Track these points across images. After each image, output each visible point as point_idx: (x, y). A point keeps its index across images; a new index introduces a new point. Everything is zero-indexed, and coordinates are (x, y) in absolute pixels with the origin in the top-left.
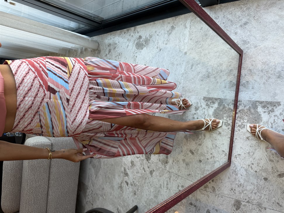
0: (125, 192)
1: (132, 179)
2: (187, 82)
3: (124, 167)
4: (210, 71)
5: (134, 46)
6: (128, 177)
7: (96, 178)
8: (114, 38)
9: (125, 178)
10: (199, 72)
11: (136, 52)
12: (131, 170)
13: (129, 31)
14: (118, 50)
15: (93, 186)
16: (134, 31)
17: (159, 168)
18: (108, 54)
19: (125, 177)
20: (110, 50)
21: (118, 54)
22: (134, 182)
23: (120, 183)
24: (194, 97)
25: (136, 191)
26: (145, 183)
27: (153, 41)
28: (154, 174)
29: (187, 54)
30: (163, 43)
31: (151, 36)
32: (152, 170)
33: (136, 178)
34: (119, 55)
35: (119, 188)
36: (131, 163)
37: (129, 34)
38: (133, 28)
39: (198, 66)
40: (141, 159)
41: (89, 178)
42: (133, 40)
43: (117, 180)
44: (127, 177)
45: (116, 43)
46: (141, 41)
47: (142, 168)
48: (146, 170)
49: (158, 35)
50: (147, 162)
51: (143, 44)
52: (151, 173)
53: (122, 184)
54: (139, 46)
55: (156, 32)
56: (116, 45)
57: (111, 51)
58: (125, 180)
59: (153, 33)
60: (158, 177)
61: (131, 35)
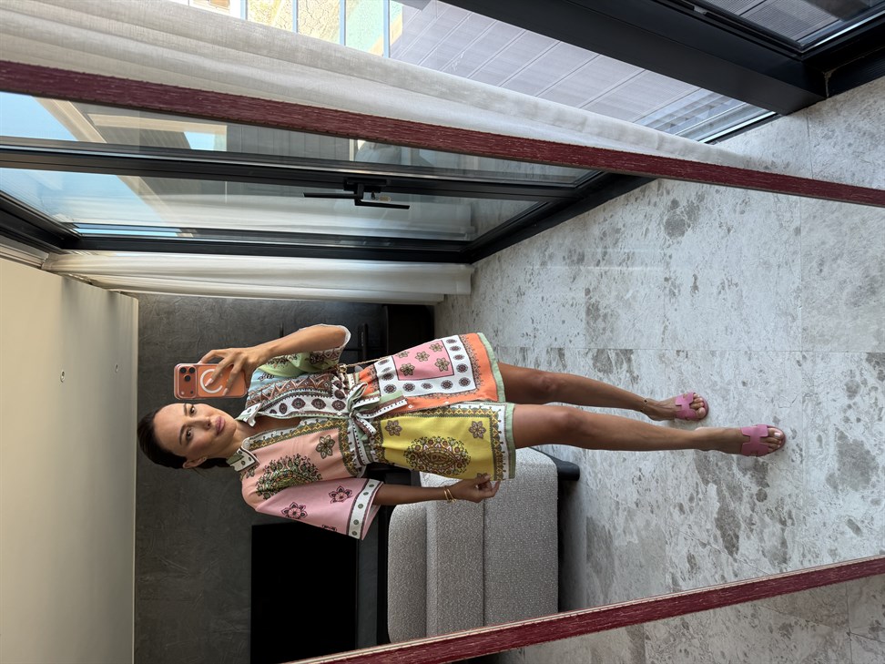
2: (815, 312)
3: (673, 574)
4: (874, 274)
5: (663, 228)
8: (612, 216)
10: (845, 282)
11: (667, 243)
13: (647, 193)
14: (624, 245)
16: (658, 190)
18: (601, 260)
20: (605, 248)
21: (625, 256)
24: (839, 355)
27: (706, 208)
29: (803, 233)
30: (735, 211)
31: (700, 198)
34: (628, 259)
36: (689, 561)
37: (647, 200)
38: (654, 184)
39: (839, 261)
40: (712, 550)
42: (656, 213)
45: (619, 227)
46: (678, 213)
47: (717, 577)
49: (717, 191)
50: (731, 559)
51: (682, 220)
54: (673, 229)
56: (619, 232)
59: (704, 188)
61: (653, 201)
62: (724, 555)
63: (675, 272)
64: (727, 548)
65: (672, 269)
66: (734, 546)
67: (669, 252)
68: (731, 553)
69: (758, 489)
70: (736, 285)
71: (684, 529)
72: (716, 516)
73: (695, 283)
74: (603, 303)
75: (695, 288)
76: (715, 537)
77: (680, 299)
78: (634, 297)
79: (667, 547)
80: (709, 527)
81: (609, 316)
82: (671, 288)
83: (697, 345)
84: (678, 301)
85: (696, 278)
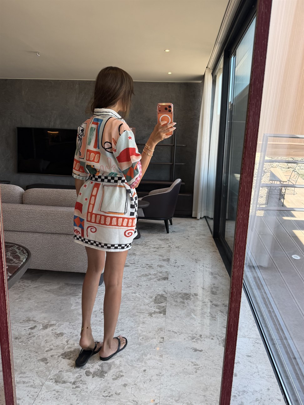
0: (21, 325)
1: (39, 335)
3: (55, 324)
6: (42, 329)
9: (40, 325)
11: (219, 338)
12: (51, 333)
18: (212, 303)
22: (34, 337)
23: (35, 319)
25: (20, 340)
26: (31, 351)
28: (42, 363)
32: (48, 361)
33: (39, 339)
34: (213, 317)
35: (27, 318)
43: (40, 316)
47: (52, 346)
48: (49, 352)
53: (32, 322)
57: (217, 307)
60: (36, 369)
62: (61, 351)
64: (65, 353)
65: (206, 339)
66: (65, 356)
68: (62, 355)
69: (92, 372)
73: (198, 350)
74: (190, 302)
76: (70, 348)
78: (192, 318)
79: (68, 323)
82: (196, 338)
83: (166, 348)
84: (189, 341)
85: (201, 351)
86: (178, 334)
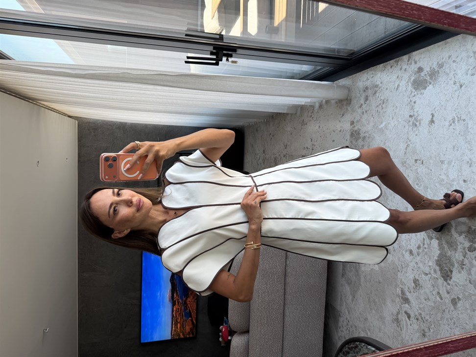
0: (405, 330)
1: (418, 309)
3: (402, 289)
5: (410, 85)
6: (409, 304)
7: (353, 300)
8: (373, 77)
9: (404, 307)
11: (413, 94)
12: (415, 294)
13: (399, 63)
14: (380, 95)
15: (349, 313)
16: (408, 61)
17: (470, 295)
18: (363, 104)
19: (404, 305)
20: (367, 96)
21: (382, 102)
22: (421, 314)
23: (395, 313)
25: (426, 330)
26: (442, 318)
27: (444, 72)
28: (459, 304)
30: (467, 74)
31: (441, 66)
32: (456, 297)
33: (424, 308)
34: (383, 103)
35: (394, 323)
36: (414, 282)
37: (399, 67)
38: (405, 58)
40: (432, 277)
41: (341, 298)
42: (406, 76)
43: (390, 308)
44: (407, 305)
45: (378, 84)
46: (423, 75)
47: (434, 293)
48: (443, 296)
49: (454, 61)
50: (445, 283)
51: (425, 80)
52: (454, 302)
53: (400, 316)
54: (418, 85)
55: (450, 57)
56: (378, 87)
57: (369, 98)
58: (404, 309)
59: (444, 60)
60: (469, 312)
61: (404, 68)
62: (441, 281)
63: (417, 112)
64: (443, 277)
65: (416, 110)
66: (448, 276)
67: (414, 99)
68: (446, 280)
69: (469, 244)
70: (464, 120)
71: (412, 264)
72: (437, 258)
73: (432, 118)
74: (363, 129)
75: (432, 121)
76: (435, 271)
77: (420, 128)
78: (386, 127)
79: (399, 274)
80: (431, 264)
81: (367, 139)
82: (414, 121)
83: (431, 157)
84: (419, 130)
85: (433, 115)
86: (410, 143)
